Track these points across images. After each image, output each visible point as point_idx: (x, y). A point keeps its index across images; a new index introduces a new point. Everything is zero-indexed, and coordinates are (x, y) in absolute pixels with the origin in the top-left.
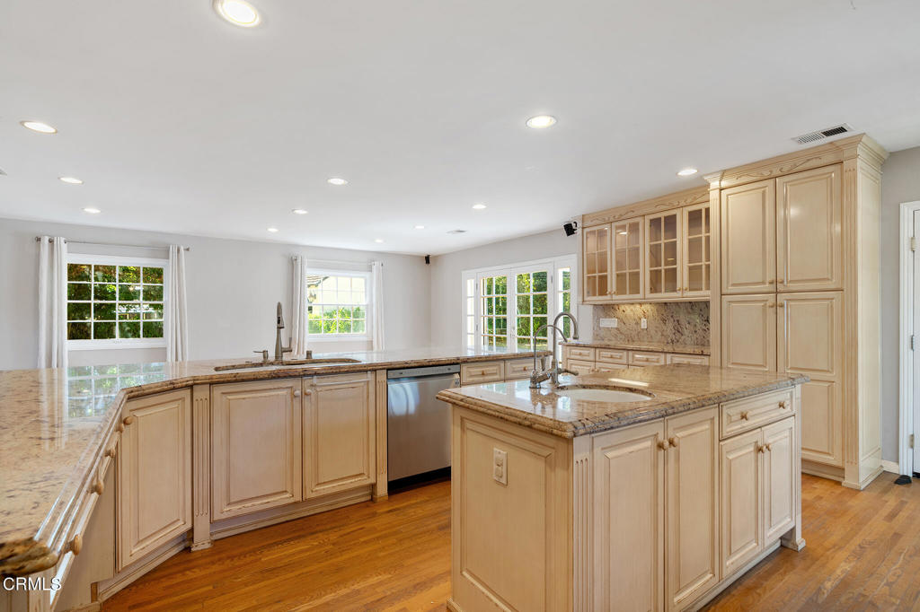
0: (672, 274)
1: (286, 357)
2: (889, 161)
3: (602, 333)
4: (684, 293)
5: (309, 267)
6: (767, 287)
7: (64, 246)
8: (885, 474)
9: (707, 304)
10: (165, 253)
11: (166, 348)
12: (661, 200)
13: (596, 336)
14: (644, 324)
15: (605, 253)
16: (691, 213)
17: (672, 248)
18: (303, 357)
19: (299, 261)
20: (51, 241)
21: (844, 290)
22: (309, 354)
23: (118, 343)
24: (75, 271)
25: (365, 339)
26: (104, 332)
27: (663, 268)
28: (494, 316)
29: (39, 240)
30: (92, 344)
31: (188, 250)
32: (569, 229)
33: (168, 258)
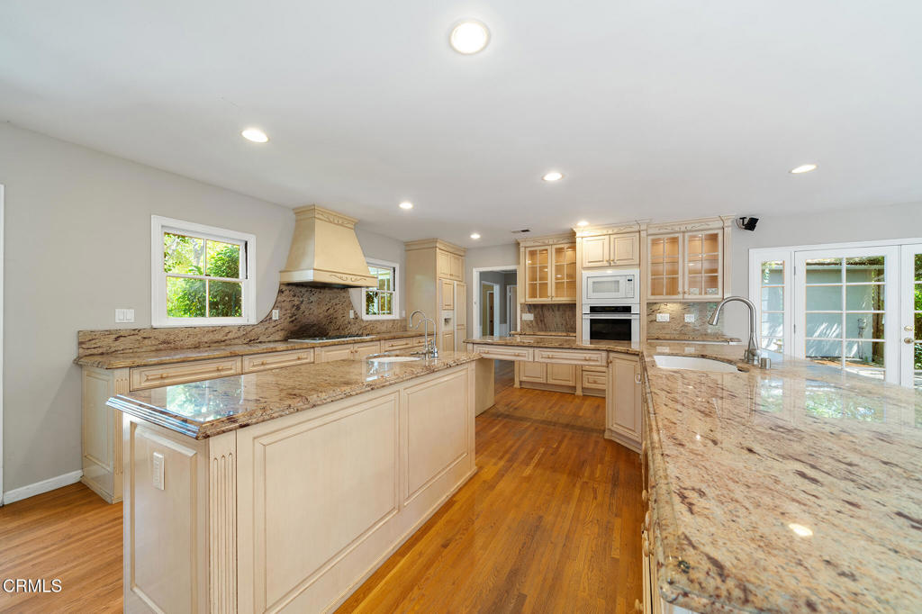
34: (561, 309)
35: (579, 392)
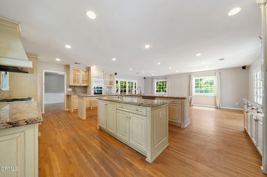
34: (81, 87)
35: (91, 108)
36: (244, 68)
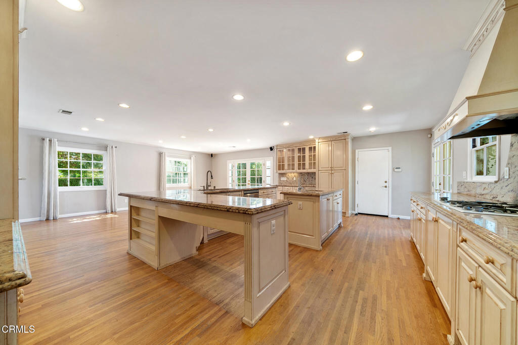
0: (304, 164)
1: (209, 188)
2: (354, 139)
3: (282, 182)
4: (307, 170)
5: (168, 157)
6: (330, 169)
7: (57, 142)
8: (352, 214)
9: (315, 173)
10: (105, 148)
11: (106, 190)
12: (301, 143)
13: (279, 183)
14: (295, 179)
15: (284, 157)
16: (309, 148)
17: (304, 157)
18: (213, 188)
19: (163, 154)
20: (50, 141)
21: (346, 170)
22: (215, 187)
23: (82, 188)
24: (62, 155)
25: (188, 186)
26: (75, 183)
27: (302, 162)
28: (241, 177)
29: (44, 139)
30: (69, 188)
31: (116, 147)
32: (271, 149)
33: (107, 151)
36: (212, 155)
